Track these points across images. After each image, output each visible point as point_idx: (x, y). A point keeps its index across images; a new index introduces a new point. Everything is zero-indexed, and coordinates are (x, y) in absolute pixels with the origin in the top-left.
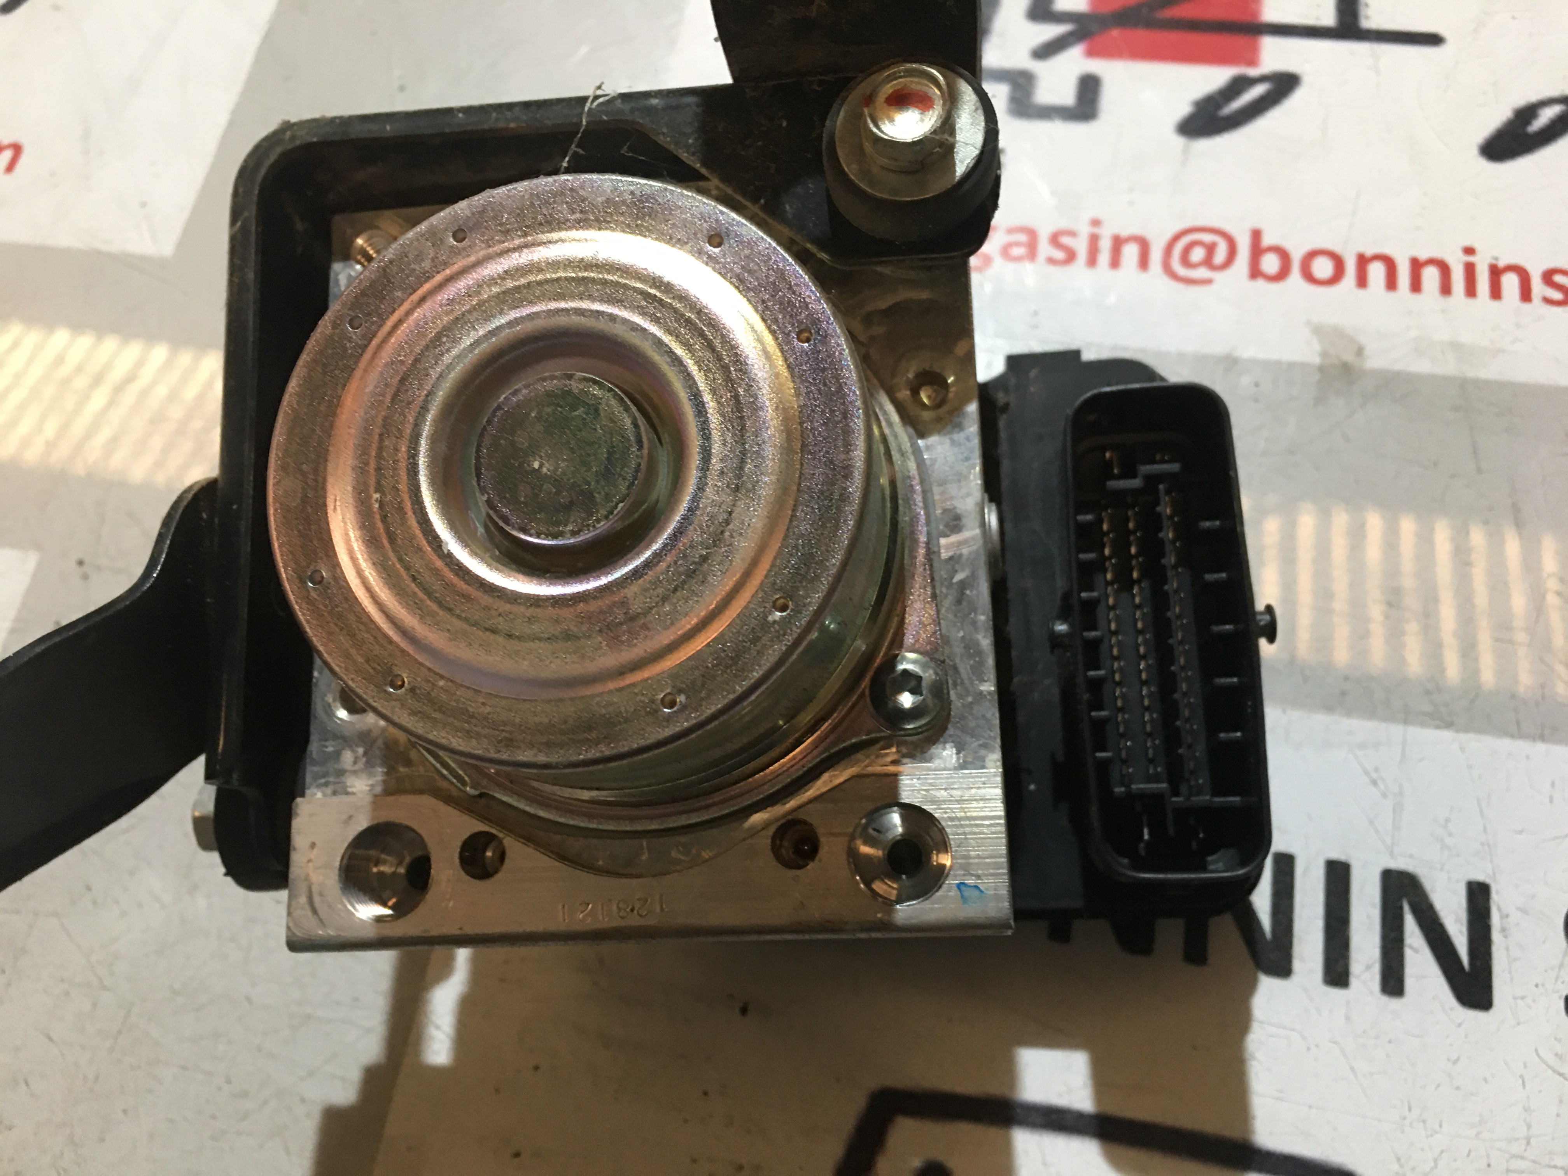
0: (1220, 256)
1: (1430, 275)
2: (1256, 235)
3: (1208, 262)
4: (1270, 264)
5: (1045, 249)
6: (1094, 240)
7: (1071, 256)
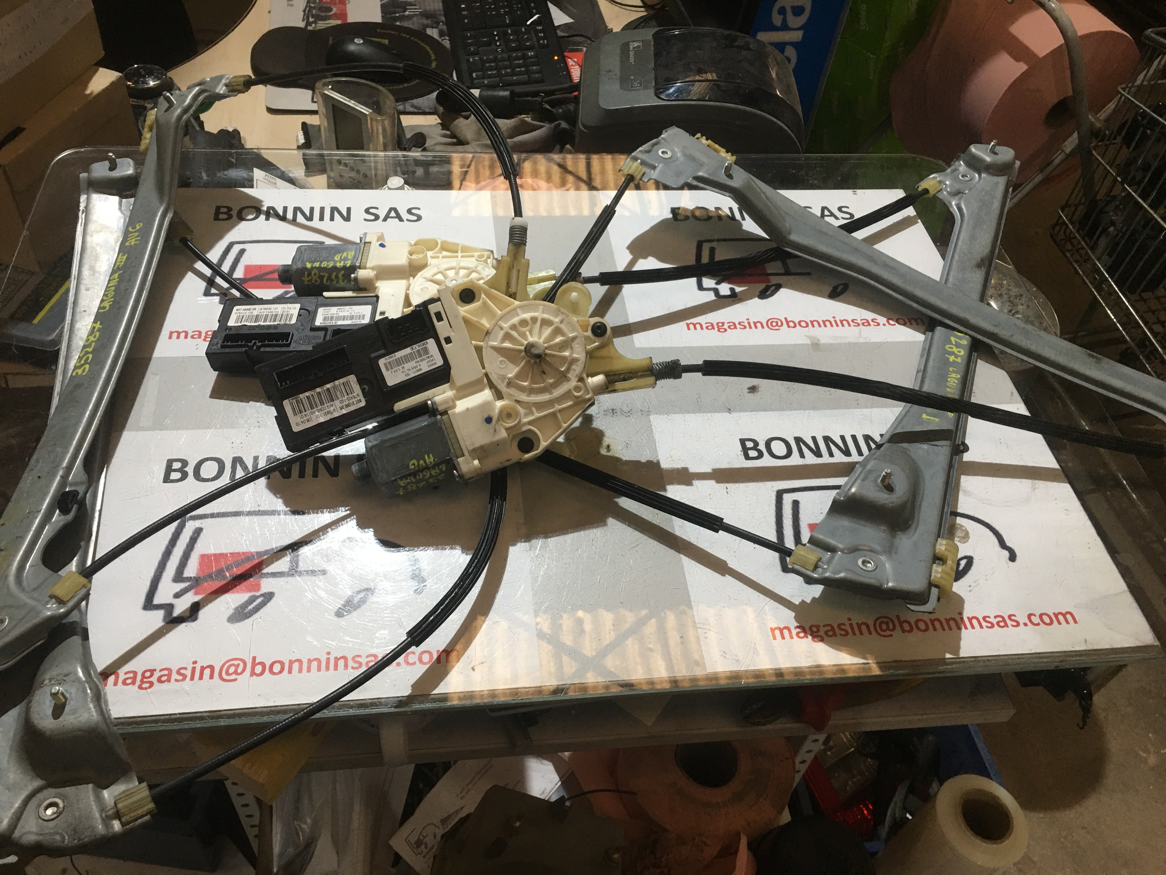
0: (780, 324)
1: (827, 323)
2: (786, 319)
3: (777, 325)
4: (791, 324)
5: (738, 326)
6: (749, 323)
7: (745, 327)
